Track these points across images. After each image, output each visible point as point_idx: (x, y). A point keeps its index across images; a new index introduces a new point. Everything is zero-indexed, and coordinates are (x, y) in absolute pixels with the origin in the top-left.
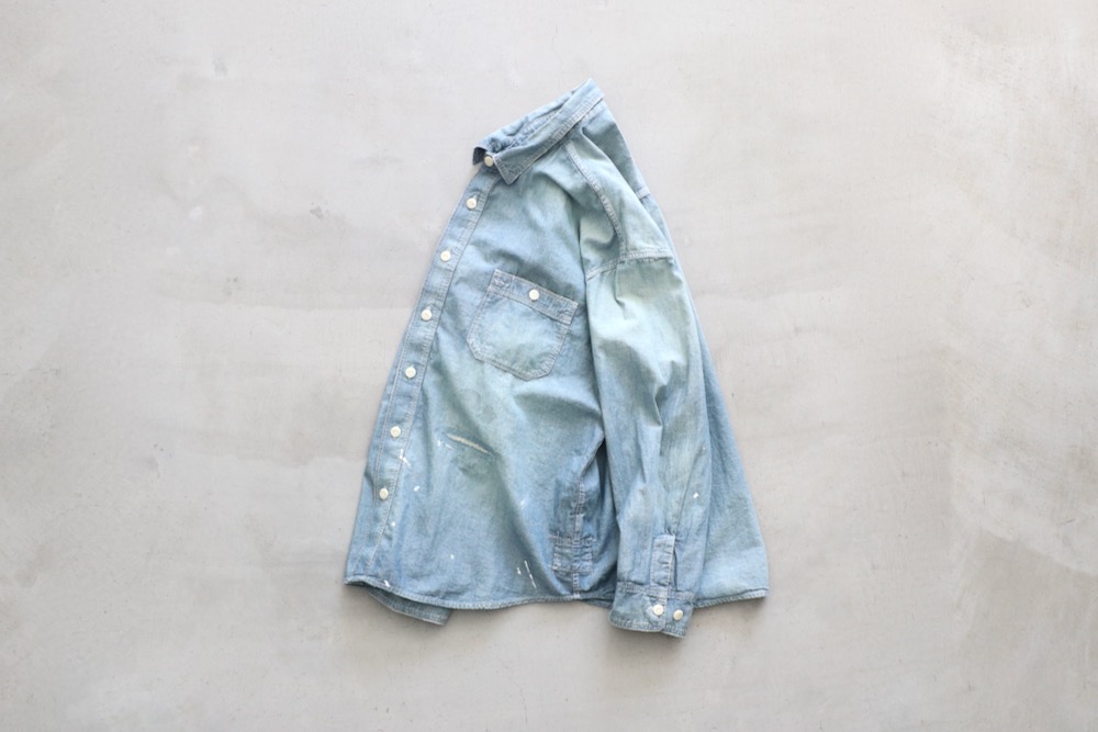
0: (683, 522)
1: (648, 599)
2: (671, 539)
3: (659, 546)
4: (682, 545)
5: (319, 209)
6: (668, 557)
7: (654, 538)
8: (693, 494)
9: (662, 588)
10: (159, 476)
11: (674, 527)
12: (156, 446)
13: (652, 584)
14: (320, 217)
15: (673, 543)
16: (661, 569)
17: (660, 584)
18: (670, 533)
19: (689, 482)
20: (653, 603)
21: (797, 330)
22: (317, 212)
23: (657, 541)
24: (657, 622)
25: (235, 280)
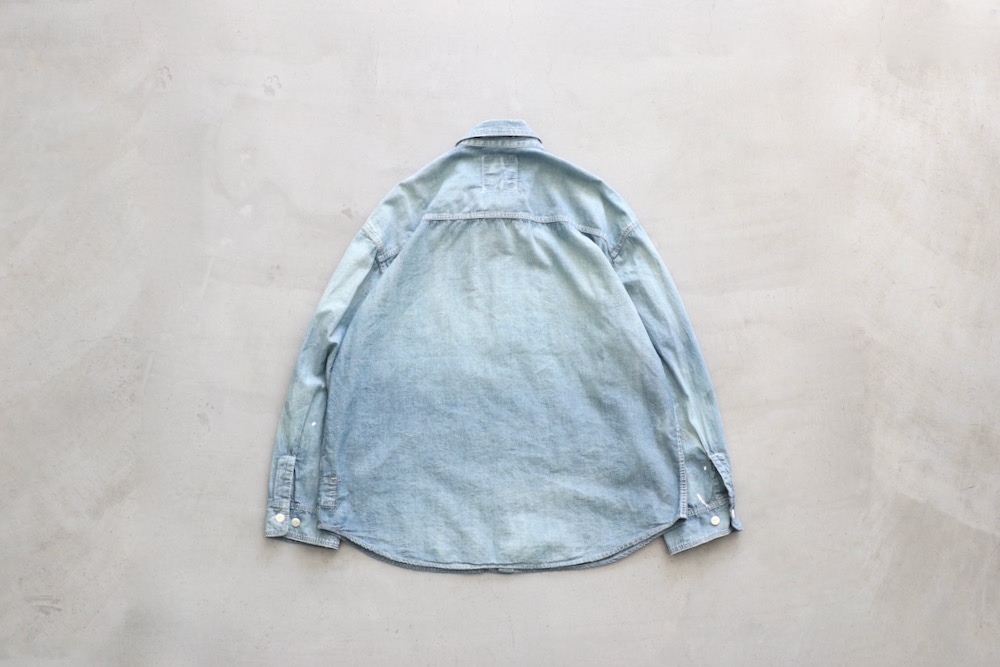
0: (302, 446)
1: (272, 509)
2: (292, 459)
3: (282, 465)
4: (301, 464)
5: (349, 210)
6: (289, 475)
7: (278, 459)
8: (312, 422)
9: (285, 500)
10: (209, 430)
11: (295, 449)
12: (207, 404)
13: (275, 497)
14: (350, 216)
15: (294, 462)
16: (284, 484)
17: (283, 497)
18: (292, 454)
19: (308, 413)
20: (277, 512)
21: (747, 322)
22: (347, 212)
23: (281, 461)
24: (281, 528)
25: (278, 267)
